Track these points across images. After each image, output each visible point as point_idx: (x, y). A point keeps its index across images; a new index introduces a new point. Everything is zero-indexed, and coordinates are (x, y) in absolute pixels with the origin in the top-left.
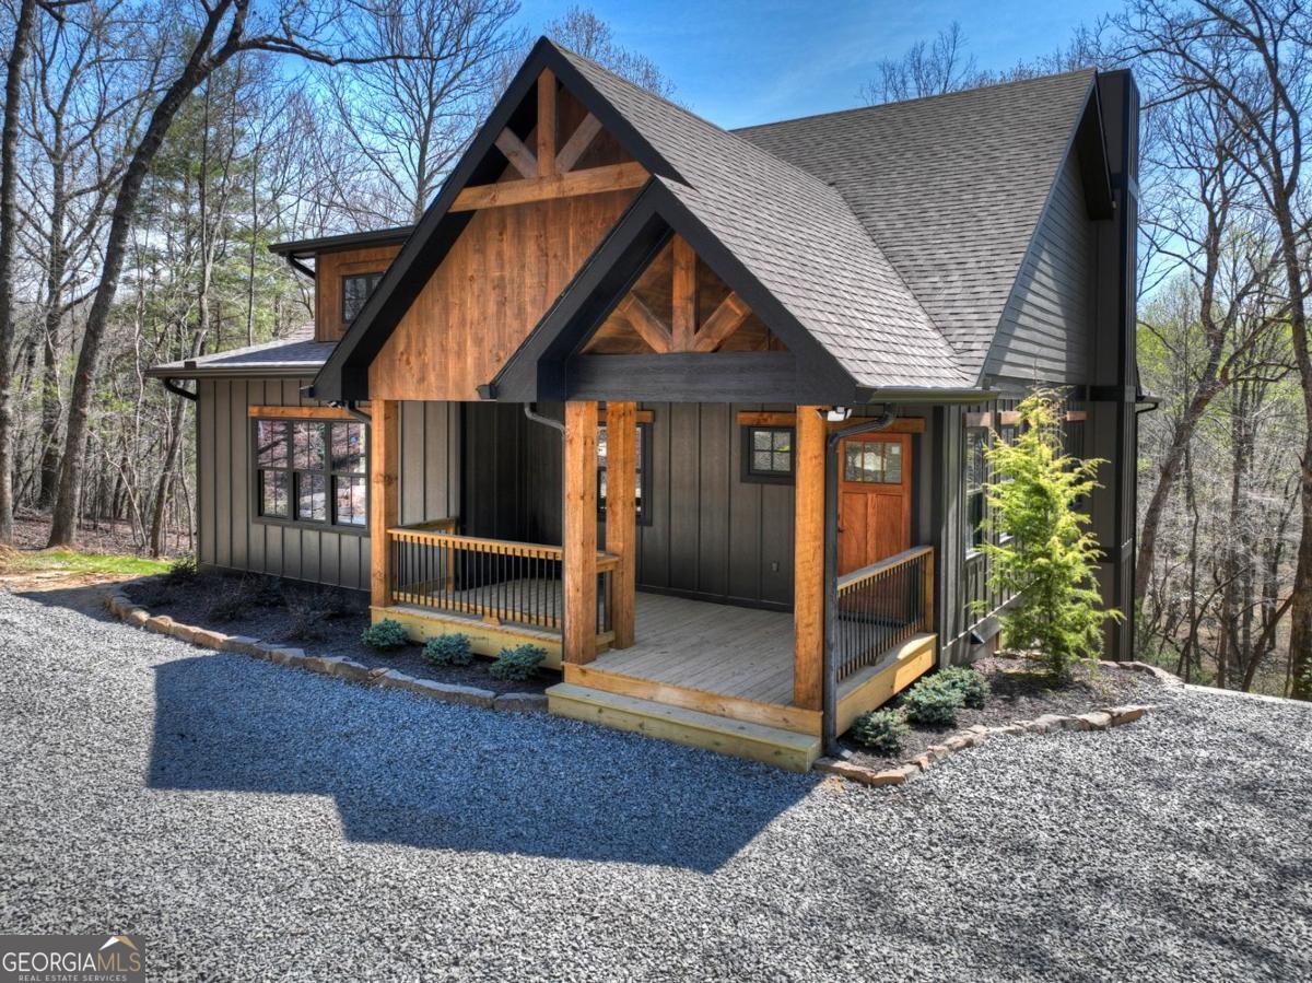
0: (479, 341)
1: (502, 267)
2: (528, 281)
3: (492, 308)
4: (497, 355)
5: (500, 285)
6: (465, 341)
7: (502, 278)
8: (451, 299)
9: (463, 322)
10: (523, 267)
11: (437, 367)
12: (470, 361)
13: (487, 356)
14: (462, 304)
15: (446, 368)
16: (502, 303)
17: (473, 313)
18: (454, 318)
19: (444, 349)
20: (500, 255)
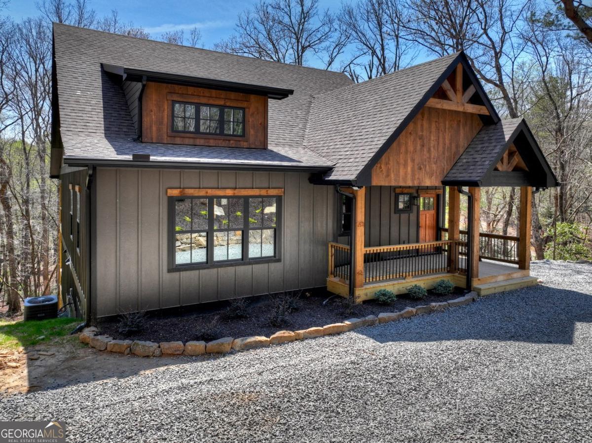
0: (413, 161)
1: (422, 131)
2: (432, 138)
3: (419, 147)
4: (420, 167)
5: (421, 138)
6: (407, 160)
7: (422, 135)
8: (401, 141)
9: (407, 152)
10: (430, 132)
11: (395, 170)
12: (409, 169)
13: (416, 167)
14: (406, 144)
15: (399, 172)
16: (423, 146)
17: (411, 148)
18: (403, 149)
19: (398, 163)
20: (422, 125)
